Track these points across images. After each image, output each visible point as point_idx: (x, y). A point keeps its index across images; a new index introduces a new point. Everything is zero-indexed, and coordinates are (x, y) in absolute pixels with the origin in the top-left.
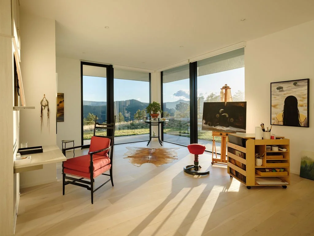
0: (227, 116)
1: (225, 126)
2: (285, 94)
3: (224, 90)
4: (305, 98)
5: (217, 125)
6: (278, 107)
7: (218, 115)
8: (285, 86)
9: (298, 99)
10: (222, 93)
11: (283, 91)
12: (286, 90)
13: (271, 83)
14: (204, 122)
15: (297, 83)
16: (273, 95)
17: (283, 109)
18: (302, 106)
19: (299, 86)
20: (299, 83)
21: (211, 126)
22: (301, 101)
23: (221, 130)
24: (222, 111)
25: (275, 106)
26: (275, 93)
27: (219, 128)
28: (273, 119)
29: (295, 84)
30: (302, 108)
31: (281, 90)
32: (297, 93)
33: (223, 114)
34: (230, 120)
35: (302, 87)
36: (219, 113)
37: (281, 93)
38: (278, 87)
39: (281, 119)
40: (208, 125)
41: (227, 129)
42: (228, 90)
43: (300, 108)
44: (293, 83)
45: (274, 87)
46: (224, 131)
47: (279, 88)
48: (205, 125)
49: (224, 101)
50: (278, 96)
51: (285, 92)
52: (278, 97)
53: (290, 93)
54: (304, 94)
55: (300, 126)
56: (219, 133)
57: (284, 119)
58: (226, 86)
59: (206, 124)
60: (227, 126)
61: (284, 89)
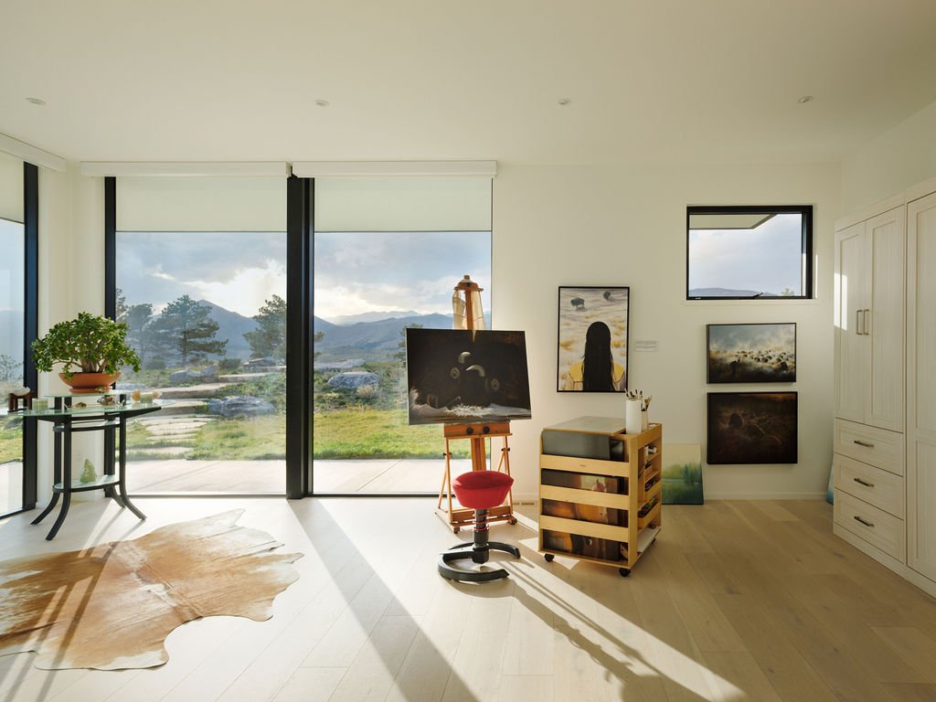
0: (482, 373)
1: (479, 405)
2: (587, 317)
3: (462, 294)
4: (623, 329)
5: (456, 404)
6: (573, 346)
7: (455, 371)
8: (586, 297)
9: (612, 329)
10: (456, 300)
11: (582, 309)
12: (590, 309)
13: (560, 287)
14: (416, 395)
15: (609, 294)
16: (564, 316)
17: (583, 353)
18: (618, 346)
19: (612, 300)
20: (614, 295)
21: (440, 407)
22: (617, 334)
23: (470, 418)
24: (466, 357)
25: (567, 345)
26: (568, 313)
27: (462, 411)
28: (563, 378)
29: (606, 296)
30: (618, 350)
31: (580, 306)
32: (611, 317)
33: (470, 368)
34: (489, 383)
35: (619, 304)
36: (457, 364)
37: (582, 314)
38: (573, 299)
39: (579, 377)
40: (429, 407)
41: (484, 414)
42: (475, 294)
43: (614, 351)
44: (603, 292)
45: (568, 297)
46: (477, 419)
47: (577, 302)
48: (419, 406)
49: (465, 326)
50: (574, 320)
51: (588, 313)
52: (574, 324)
53: (597, 316)
54: (622, 320)
55: (615, 391)
56: (464, 429)
57: (585, 375)
58: (467, 281)
59: (420, 401)
60: (485, 405)
61: (586, 305)
